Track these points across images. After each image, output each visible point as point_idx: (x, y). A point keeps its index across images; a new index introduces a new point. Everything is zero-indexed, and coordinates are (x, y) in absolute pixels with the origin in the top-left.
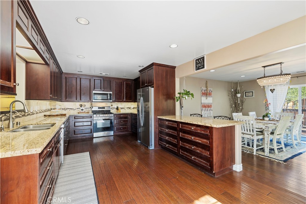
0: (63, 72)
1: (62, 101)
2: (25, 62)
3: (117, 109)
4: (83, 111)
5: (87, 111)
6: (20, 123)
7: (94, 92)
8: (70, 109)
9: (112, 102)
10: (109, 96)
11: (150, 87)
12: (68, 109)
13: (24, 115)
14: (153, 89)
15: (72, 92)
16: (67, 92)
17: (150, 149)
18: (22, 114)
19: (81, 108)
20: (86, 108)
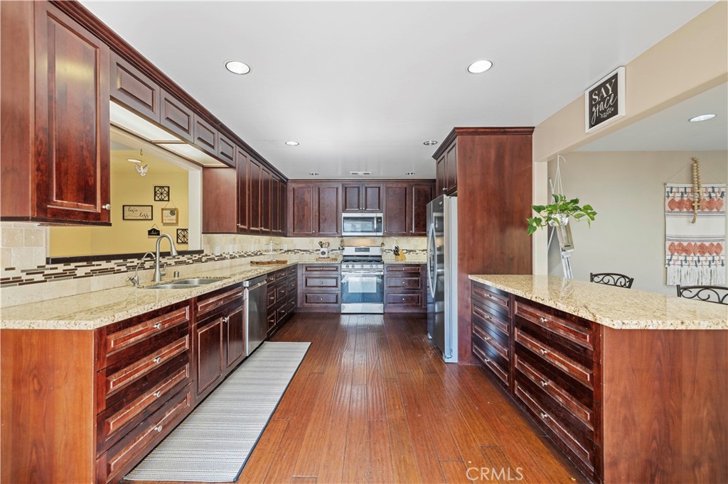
0: (287, 180)
1: (288, 235)
2: (201, 168)
3: (396, 252)
4: (325, 256)
5: (334, 257)
6: (178, 273)
7: (345, 215)
8: (304, 251)
9: (382, 236)
10: (375, 222)
11: (445, 195)
12: (301, 251)
13: (199, 260)
14: (454, 199)
15: (304, 216)
16: (295, 217)
17: (446, 361)
18: (194, 259)
19: (322, 250)
20: (332, 250)
